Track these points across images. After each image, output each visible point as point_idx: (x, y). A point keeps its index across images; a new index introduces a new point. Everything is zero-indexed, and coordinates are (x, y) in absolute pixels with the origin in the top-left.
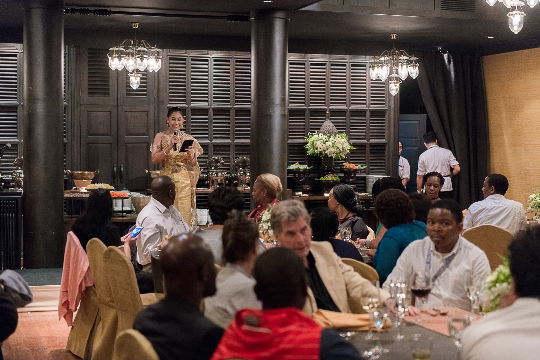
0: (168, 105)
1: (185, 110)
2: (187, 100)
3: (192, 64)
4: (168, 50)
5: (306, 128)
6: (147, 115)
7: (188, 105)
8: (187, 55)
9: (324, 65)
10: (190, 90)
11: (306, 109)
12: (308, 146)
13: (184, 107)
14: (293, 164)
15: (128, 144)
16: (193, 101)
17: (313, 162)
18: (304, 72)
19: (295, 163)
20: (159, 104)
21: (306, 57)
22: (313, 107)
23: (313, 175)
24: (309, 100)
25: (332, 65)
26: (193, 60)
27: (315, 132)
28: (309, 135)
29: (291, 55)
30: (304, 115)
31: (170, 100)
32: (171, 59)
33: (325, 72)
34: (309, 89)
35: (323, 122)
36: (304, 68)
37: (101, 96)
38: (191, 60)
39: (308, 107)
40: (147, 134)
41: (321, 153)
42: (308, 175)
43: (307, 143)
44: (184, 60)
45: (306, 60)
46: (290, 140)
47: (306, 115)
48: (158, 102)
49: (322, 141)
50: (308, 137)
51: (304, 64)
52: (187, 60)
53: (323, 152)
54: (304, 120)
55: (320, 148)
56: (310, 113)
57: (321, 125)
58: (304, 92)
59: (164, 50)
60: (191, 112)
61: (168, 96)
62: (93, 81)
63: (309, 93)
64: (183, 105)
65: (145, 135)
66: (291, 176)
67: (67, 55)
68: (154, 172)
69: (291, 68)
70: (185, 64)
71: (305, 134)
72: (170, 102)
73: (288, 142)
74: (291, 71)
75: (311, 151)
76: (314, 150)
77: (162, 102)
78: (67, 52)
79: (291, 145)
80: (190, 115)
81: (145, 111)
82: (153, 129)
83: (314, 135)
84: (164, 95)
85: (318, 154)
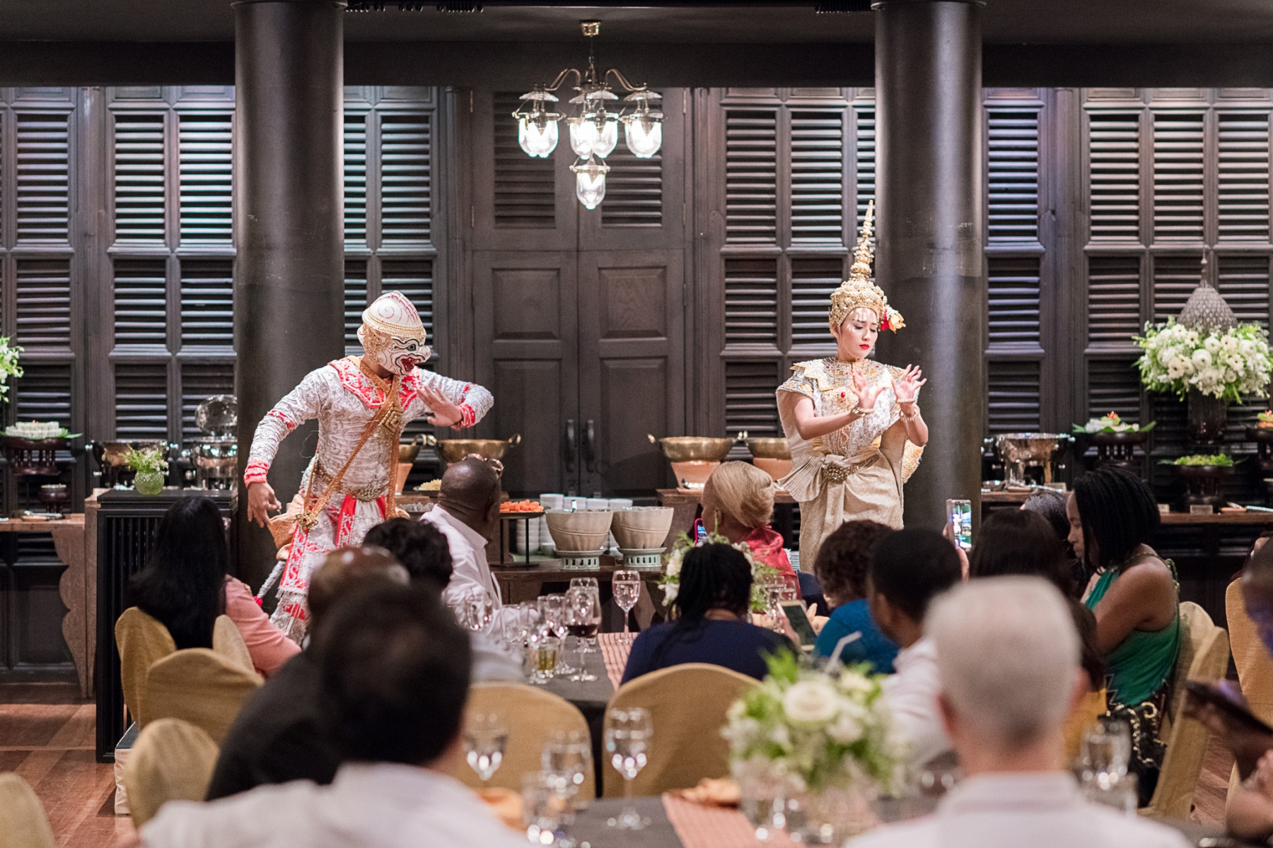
0: (725, 249)
1: (775, 260)
2: (778, 233)
3: (794, 128)
4: (724, 89)
5: (1142, 309)
6: (663, 277)
7: (782, 247)
8: (778, 101)
9: (1199, 118)
10: (787, 202)
11: (1142, 252)
12: (1145, 362)
13: (771, 253)
14: (1099, 415)
15: (607, 362)
16: (796, 234)
17: (1165, 409)
18: (1136, 140)
19: (1105, 414)
20: (697, 245)
21: (1142, 96)
22: (1163, 244)
23: (1164, 448)
24: (1152, 223)
25: (1223, 118)
26: (795, 116)
27: (1166, 320)
28: (1146, 329)
29: (1096, 92)
30: (1137, 271)
31: (730, 234)
32: (730, 115)
33: (1200, 140)
34: (1152, 193)
35: (1191, 291)
36: (1136, 130)
37: (530, 225)
38: (790, 116)
39: (1147, 245)
40: (660, 330)
41: (1179, 382)
42: (1151, 449)
43: (1143, 354)
44: (771, 115)
45: (1141, 104)
46: (1093, 345)
47: (1142, 270)
48: (694, 239)
49: (1181, 347)
50: (1144, 335)
51: (1135, 118)
52: (778, 116)
53: (1186, 382)
54: (1135, 286)
55: (1176, 369)
56: (1156, 264)
57: (1185, 300)
58: (1136, 203)
59: (713, 90)
60: (793, 266)
61: (723, 222)
62: (508, 183)
63: (1152, 203)
64: (767, 247)
65: (657, 334)
66: (1092, 451)
67: (435, 114)
68: (673, 441)
69: (1094, 130)
70: (772, 127)
71: (1136, 325)
72: (729, 239)
73: (1087, 351)
74: (1094, 140)
75: (1152, 379)
76: (1160, 374)
77: (707, 239)
78: (434, 105)
79: (1096, 361)
80: (789, 276)
81: (657, 267)
82: (680, 317)
83: (1162, 329)
84: (712, 218)
85: (1170, 386)
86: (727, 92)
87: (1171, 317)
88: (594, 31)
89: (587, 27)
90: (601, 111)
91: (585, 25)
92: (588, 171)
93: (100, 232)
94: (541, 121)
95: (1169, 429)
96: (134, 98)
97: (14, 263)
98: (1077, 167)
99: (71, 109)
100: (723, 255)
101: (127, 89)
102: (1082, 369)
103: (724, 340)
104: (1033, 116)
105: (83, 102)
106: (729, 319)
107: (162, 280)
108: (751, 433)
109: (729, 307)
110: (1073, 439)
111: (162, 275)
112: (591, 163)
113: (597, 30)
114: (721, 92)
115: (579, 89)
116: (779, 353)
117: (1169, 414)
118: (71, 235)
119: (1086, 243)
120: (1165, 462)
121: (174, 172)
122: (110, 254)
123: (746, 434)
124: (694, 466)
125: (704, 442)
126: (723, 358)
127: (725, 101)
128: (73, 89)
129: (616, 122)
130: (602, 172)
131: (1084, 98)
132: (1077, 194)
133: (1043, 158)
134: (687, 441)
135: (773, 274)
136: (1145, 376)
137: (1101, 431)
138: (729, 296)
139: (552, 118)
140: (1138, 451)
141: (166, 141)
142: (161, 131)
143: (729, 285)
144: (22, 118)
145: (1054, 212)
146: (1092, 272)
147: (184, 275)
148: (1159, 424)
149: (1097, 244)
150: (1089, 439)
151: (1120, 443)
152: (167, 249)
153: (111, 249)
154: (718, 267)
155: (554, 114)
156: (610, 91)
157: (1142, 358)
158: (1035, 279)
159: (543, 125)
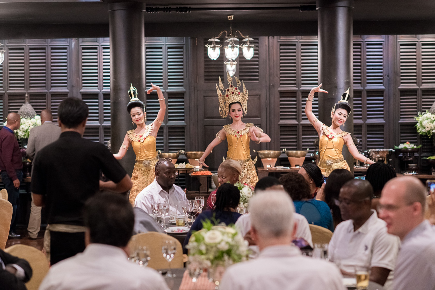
0: (280, 89)
1: (296, 92)
2: (297, 84)
3: (302, 49)
4: (279, 37)
5: (418, 108)
6: (259, 98)
7: (298, 88)
8: (297, 40)
10: (300, 73)
11: (417, 89)
12: (418, 125)
13: (295, 90)
14: (403, 143)
16: (303, 84)
17: (425, 141)
18: (415, 52)
19: (405, 142)
20: (270, 88)
21: (417, 37)
22: (424, 86)
23: (425, 153)
24: (421, 79)
26: (302, 45)
27: (425, 111)
28: (418, 114)
29: (402, 36)
30: (416, 95)
31: (281, 84)
32: (281, 45)
34: (421, 69)
36: (415, 49)
37: (216, 82)
38: (300, 45)
39: (419, 87)
41: (429, 132)
42: (421, 154)
43: (418, 123)
44: (294, 45)
45: (417, 40)
46: (401, 120)
47: (418, 95)
48: (269, 86)
49: (429, 120)
50: (418, 116)
51: (415, 45)
52: (297, 45)
53: (431, 132)
54: (415, 100)
55: (428, 127)
56: (422, 93)
57: (431, 105)
58: (415, 73)
59: (275, 37)
60: (302, 94)
61: (279, 80)
62: (208, 68)
63: (421, 73)
64: (293, 88)
65: (257, 117)
66: (401, 155)
67: (185, 46)
68: (262, 152)
69: (401, 49)
70: (295, 49)
71: (416, 113)
72: (281, 86)
73: (400, 122)
74: (401, 52)
75: (421, 131)
76: (423, 129)
77: (273, 86)
78: (184, 43)
79: (402, 125)
80: (301, 97)
81: (257, 95)
82: (265, 111)
83: (424, 114)
84: (275, 79)
85: (426, 133)
86: (280, 38)
87: (427, 110)
88: (232, 18)
89: (229, 17)
90: (233, 44)
91: (229, 16)
92: (230, 64)
93: (77, 85)
94: (214, 48)
95: (427, 147)
96: (88, 42)
97: (50, 96)
98: (396, 61)
99: (68, 46)
100: (279, 91)
101: (86, 39)
102: (398, 128)
103: (279, 119)
104: (381, 44)
105: (72, 43)
106: (281, 112)
107: (97, 100)
108: (287, 149)
109: (281, 108)
110: (394, 151)
111: (97, 99)
112: (231, 61)
113: (233, 18)
114: (278, 38)
115: (227, 37)
116: (297, 123)
117: (427, 142)
118: (68, 86)
119: (399, 86)
120: (425, 158)
121: (101, 65)
122: (81, 92)
123: (285, 150)
124: (268, 160)
125: (272, 152)
126: (279, 125)
127: (279, 40)
128: (69, 39)
129: (238, 48)
130: (234, 64)
131: (398, 38)
132: (396, 70)
133: (385, 58)
134: (266, 152)
135: (295, 97)
136: (418, 130)
137: (403, 148)
138: (281, 104)
139: (218, 47)
140: (416, 155)
141: (98, 55)
142: (97, 52)
143: (281, 101)
144: (52, 49)
145: (388, 76)
146: (401, 96)
147: (104, 99)
148: (423, 145)
149: (402, 86)
150: (400, 151)
151: (410, 152)
152: (99, 91)
153: (81, 91)
154: (277, 95)
155: (218, 46)
156: (236, 38)
157: (417, 124)
158: (382, 98)
159: (215, 49)
